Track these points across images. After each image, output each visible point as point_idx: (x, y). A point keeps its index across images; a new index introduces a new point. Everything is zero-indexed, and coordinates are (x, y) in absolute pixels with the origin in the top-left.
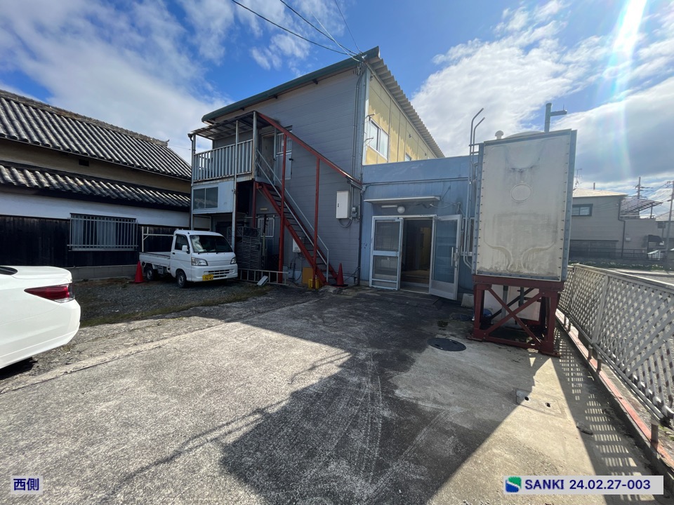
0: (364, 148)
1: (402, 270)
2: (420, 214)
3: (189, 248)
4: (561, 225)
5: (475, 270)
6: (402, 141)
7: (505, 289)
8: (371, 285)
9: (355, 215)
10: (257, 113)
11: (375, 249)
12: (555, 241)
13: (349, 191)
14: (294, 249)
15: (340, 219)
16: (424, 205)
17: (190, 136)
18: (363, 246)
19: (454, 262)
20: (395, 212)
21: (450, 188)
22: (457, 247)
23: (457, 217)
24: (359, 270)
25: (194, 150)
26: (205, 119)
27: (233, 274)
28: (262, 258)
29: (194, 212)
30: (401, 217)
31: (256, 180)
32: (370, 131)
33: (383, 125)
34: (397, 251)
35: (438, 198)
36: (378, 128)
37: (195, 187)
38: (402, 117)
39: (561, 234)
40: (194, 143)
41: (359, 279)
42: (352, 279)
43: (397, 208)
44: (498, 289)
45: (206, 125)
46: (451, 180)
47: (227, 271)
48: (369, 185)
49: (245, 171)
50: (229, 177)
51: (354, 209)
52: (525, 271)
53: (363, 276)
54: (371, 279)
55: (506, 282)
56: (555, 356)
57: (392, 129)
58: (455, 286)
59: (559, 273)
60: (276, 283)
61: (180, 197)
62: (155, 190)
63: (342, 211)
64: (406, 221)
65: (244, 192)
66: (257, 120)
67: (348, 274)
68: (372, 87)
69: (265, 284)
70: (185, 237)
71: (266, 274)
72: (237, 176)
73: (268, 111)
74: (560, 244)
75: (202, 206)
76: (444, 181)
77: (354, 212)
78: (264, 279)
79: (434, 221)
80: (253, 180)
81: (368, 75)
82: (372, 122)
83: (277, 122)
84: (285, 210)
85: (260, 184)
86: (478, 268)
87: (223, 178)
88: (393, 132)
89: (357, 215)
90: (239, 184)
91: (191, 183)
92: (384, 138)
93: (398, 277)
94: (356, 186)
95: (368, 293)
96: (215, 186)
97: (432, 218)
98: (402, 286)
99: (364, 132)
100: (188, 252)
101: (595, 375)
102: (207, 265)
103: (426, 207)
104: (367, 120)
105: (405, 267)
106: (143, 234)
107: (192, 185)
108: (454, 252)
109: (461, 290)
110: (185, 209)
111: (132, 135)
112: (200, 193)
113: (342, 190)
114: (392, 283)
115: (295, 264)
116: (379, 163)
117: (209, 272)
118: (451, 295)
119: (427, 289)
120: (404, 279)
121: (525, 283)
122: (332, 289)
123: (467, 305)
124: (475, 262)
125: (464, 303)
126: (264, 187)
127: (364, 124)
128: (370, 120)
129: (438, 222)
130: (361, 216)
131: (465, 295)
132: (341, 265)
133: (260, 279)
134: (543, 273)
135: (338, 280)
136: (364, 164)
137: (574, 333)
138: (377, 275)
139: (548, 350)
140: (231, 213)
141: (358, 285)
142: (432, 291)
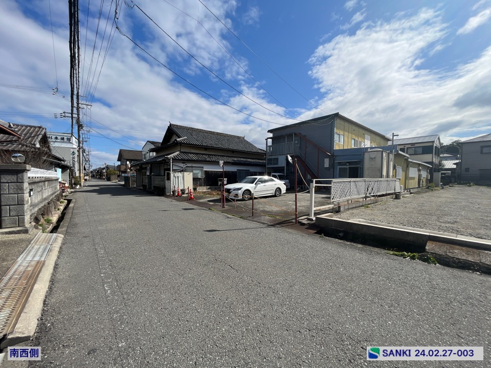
0: (334, 144)
2: (354, 166)
6: (350, 134)
13: (329, 159)
15: (326, 168)
17: (266, 140)
25: (267, 144)
26: (269, 131)
29: (267, 166)
33: (341, 133)
37: (268, 158)
43: (346, 164)
48: (336, 156)
49: (290, 152)
50: (283, 154)
51: (331, 164)
57: (345, 132)
63: (327, 165)
64: (350, 168)
68: (337, 122)
72: (287, 154)
75: (271, 164)
80: (293, 155)
81: (335, 119)
82: (337, 134)
83: (300, 134)
85: (296, 157)
87: (280, 154)
91: (266, 156)
92: (342, 137)
96: (277, 157)
97: (358, 166)
99: (334, 139)
103: (356, 163)
112: (270, 160)
113: (326, 158)
116: (340, 148)
127: (334, 136)
129: (360, 168)
130: (334, 167)
136: (334, 149)
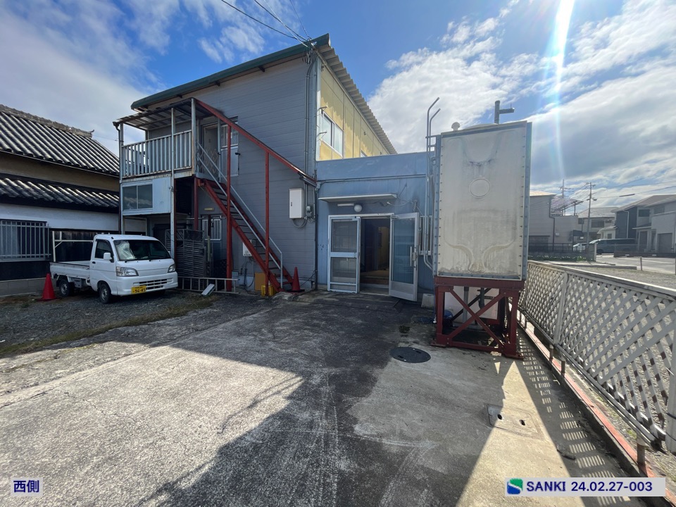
0: (317, 143)
1: (361, 271)
2: (378, 213)
3: (112, 255)
4: (520, 222)
5: (436, 271)
6: (357, 138)
7: (466, 290)
8: (329, 289)
9: (309, 214)
10: (197, 102)
11: (333, 250)
12: (514, 238)
13: (303, 189)
14: (244, 253)
15: (294, 219)
16: (381, 203)
17: (116, 124)
18: (320, 248)
19: (413, 262)
20: (352, 211)
21: (406, 185)
22: (415, 246)
23: (415, 216)
24: (316, 273)
25: (121, 141)
26: (134, 106)
27: (173, 283)
28: (208, 264)
29: (124, 213)
30: (359, 216)
31: (197, 176)
32: (322, 125)
33: (337, 120)
34: (355, 251)
35: (395, 196)
36: (332, 122)
37: (125, 184)
38: (356, 113)
39: (520, 231)
40: (121, 133)
41: (317, 283)
42: (309, 283)
43: (353, 207)
44: (459, 290)
45: (135, 112)
46: (407, 177)
47: (164, 281)
48: (323, 182)
49: (183, 166)
50: (165, 173)
51: (308, 208)
52: (487, 271)
53: (320, 280)
54: (329, 283)
55: (467, 282)
56: (519, 359)
57: (346, 125)
58: (414, 286)
59: (519, 271)
60: (225, 291)
61: (108, 197)
62: (73, 188)
63: (296, 211)
64: (363, 221)
65: (183, 189)
66: (197, 109)
67: (304, 278)
68: (323, 77)
69: (211, 294)
70: (107, 243)
71: (213, 282)
72: (175, 172)
73: (209, 99)
74: (520, 241)
75: (134, 206)
76: (400, 178)
77: (309, 212)
78: (210, 287)
79: (391, 220)
80: (194, 176)
81: (319, 65)
82: (325, 115)
83: (221, 113)
84: (232, 210)
85: (202, 180)
86: (439, 269)
87: (157, 174)
88: (348, 129)
89: (312, 214)
90: (177, 181)
91: (119, 179)
92: (338, 133)
93: (357, 279)
94: (309, 183)
95: (326, 298)
96: (148, 183)
97: (389, 216)
98: (362, 288)
99: (316, 125)
100: (112, 261)
101: (561, 378)
102: (137, 275)
103: (383, 205)
104: (319, 112)
105: (364, 268)
106: (54, 241)
107: (120, 182)
108: (413, 251)
109: (421, 290)
110: (113, 210)
111: (43, 123)
112: (130, 192)
113: (295, 187)
114: (351, 286)
115: (246, 270)
116: (334, 159)
117: (141, 283)
118: (411, 296)
119: (387, 290)
120: (364, 281)
121: (485, 283)
122: (287, 296)
123: (427, 305)
124: (436, 263)
125: (424, 304)
126: (207, 184)
127: (316, 117)
128: (322, 113)
129: (396, 220)
130: (317, 216)
131: (425, 295)
132: (296, 269)
133: (206, 287)
134: (504, 273)
135: (293, 285)
136: (317, 159)
137: (530, 329)
138: (336, 278)
139: (510, 353)
140: (169, 214)
141: (316, 289)
142: (392, 293)
